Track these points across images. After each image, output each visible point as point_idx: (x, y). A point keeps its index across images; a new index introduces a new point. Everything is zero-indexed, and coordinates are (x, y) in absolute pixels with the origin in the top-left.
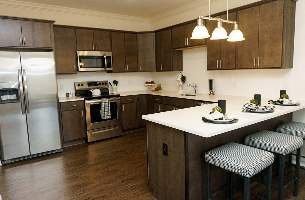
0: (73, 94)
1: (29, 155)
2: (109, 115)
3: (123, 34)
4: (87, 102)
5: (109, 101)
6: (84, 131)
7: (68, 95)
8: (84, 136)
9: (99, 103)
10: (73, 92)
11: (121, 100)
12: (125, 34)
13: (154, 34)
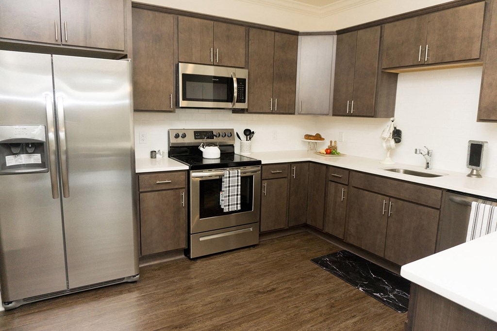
0: (163, 152)
1: (66, 288)
2: (237, 204)
3: (273, 33)
4: (194, 174)
5: (239, 174)
6: (183, 235)
7: (153, 154)
8: (184, 246)
9: (218, 177)
10: (165, 149)
11: (261, 173)
12: (277, 33)
13: (335, 37)
